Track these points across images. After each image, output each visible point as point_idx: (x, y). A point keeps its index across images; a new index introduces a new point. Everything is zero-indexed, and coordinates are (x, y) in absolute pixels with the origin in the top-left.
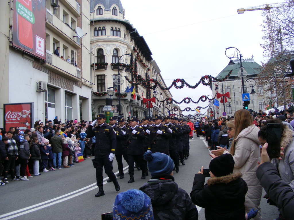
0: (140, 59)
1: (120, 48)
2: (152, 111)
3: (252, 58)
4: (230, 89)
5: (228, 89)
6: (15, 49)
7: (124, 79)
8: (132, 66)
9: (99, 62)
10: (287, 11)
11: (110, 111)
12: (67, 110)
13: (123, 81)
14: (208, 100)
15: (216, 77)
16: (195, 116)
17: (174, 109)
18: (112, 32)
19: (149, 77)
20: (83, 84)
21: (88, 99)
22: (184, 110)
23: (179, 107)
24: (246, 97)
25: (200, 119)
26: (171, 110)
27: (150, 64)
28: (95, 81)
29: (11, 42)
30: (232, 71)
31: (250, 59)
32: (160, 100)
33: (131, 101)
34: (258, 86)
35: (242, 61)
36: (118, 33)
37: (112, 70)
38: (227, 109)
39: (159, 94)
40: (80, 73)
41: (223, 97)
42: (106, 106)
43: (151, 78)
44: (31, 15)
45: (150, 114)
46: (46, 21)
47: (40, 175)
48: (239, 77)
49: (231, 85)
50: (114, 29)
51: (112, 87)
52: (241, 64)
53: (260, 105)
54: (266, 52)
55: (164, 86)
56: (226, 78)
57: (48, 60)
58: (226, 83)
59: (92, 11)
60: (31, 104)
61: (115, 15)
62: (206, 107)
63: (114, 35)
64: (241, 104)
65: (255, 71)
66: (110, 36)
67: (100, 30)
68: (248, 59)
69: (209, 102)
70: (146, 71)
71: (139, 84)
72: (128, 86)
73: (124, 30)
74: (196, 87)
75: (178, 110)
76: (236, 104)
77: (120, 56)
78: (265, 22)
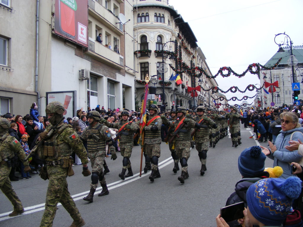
0: (185, 46)
1: (164, 34)
2: (197, 100)
4: (279, 77)
5: (276, 78)
6: (57, 37)
7: (169, 67)
8: (177, 53)
9: (142, 49)
11: (153, 100)
12: (110, 99)
13: (167, 69)
14: (255, 90)
15: (265, 65)
16: (241, 106)
17: (220, 98)
18: (156, 18)
19: (194, 65)
20: (126, 71)
21: (131, 87)
22: (230, 100)
23: (225, 96)
24: (296, 86)
25: (247, 109)
26: (217, 99)
27: (195, 51)
28: (138, 69)
29: (53, 30)
30: (281, 58)
31: (301, 46)
32: (206, 89)
33: (176, 89)
35: (293, 48)
36: (162, 19)
37: (156, 57)
38: (276, 99)
39: (205, 83)
40: (123, 60)
41: (272, 86)
42: (150, 95)
43: (196, 65)
44: (73, 2)
45: (195, 103)
46: (88, 7)
47: (82, 164)
48: (289, 65)
49: (280, 73)
50: (158, 15)
51: (156, 76)
52: (291, 52)
55: (209, 75)
56: (275, 66)
57: (91, 47)
58: (275, 72)
60: (73, 92)
62: (254, 97)
63: (157, 21)
64: (290, 94)
66: (154, 23)
67: (144, 16)
68: (299, 46)
69: (257, 91)
70: (191, 58)
71: (183, 72)
72: (172, 74)
73: (168, 16)
74: (243, 76)
75: (224, 99)
76: (285, 94)
77: (164, 44)
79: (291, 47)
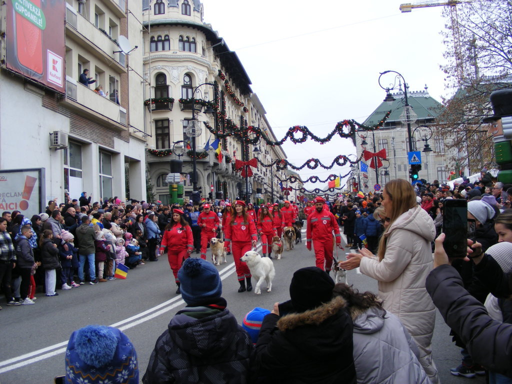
0: (231, 92)
1: (195, 71)
2: (252, 182)
3: (425, 90)
4: (387, 143)
5: (383, 144)
6: (11, 75)
7: (203, 127)
8: (217, 103)
9: (159, 97)
10: (486, 8)
11: (177, 183)
12: (103, 182)
13: (201, 129)
14: (348, 164)
15: (364, 123)
16: (326, 191)
17: (290, 179)
18: (181, 44)
19: (246, 123)
20: (130, 135)
21: (140, 161)
22: (307, 181)
23: (298, 175)
24: (414, 158)
25: (335, 196)
26: (285, 181)
27: (248, 100)
28: (152, 130)
29: (3, 62)
30: (390, 112)
31: (422, 92)
32: (266, 163)
33: (216, 165)
34: (435, 140)
35: (408, 95)
36: (193, 46)
37: (182, 110)
38: (382, 179)
39: (264, 153)
40: (125, 115)
41: (375, 158)
42: (171, 174)
43: (250, 124)
44: (39, 15)
45: (248, 187)
46: (65, 24)
47: (56, 295)
48: (403, 122)
49: (388, 136)
50: (185, 39)
51: (181, 141)
52: (406, 101)
53: (439, 171)
55: (272, 139)
56: (381, 124)
57: (70, 93)
58: (380, 134)
59: (146, 8)
60: (39, 170)
61: (186, 14)
62: (346, 175)
63: (184, 50)
64: (405, 170)
65: (431, 112)
66: (178, 51)
67: (161, 41)
68: (419, 91)
69: (351, 166)
70: (242, 112)
71: (228, 135)
72: (209, 139)
73: (202, 41)
74: (328, 141)
75: (297, 180)
76: (397, 170)
77: (195, 87)
78: (448, 26)
79: (405, 93)
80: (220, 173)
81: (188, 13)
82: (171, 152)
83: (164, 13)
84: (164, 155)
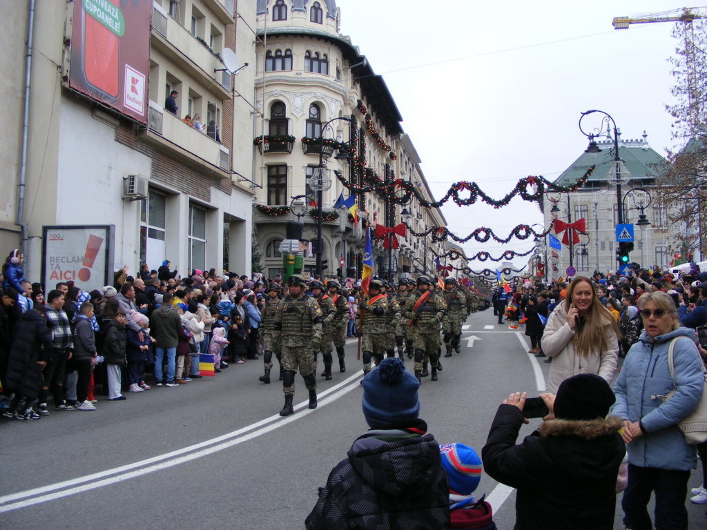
0: (373, 131)
1: (326, 101)
2: (397, 256)
3: (643, 138)
4: (587, 210)
5: (581, 211)
6: (75, 96)
7: (333, 177)
8: (353, 146)
9: (274, 133)
11: (295, 253)
12: (193, 246)
13: (331, 181)
14: (532, 237)
15: (555, 181)
16: (499, 273)
17: (450, 254)
18: (308, 63)
19: (393, 175)
20: (233, 184)
21: (245, 221)
22: (474, 258)
23: (461, 249)
24: (625, 232)
25: (512, 281)
26: (443, 256)
27: (396, 142)
28: (262, 178)
29: (65, 79)
30: (593, 167)
31: (639, 141)
32: (418, 231)
33: (348, 230)
34: (654, 208)
35: (620, 145)
36: (323, 65)
37: (305, 153)
38: (578, 260)
39: (416, 217)
40: (227, 157)
41: (570, 230)
42: (286, 241)
43: (398, 176)
44: (117, 16)
45: (392, 263)
46: (150, 30)
47: (123, 398)
48: (610, 183)
49: (589, 201)
50: (313, 55)
51: (303, 196)
52: (616, 153)
53: (659, 252)
54: (678, 124)
55: (427, 198)
56: (579, 184)
57: (153, 124)
58: (578, 197)
59: (261, 11)
60: (108, 228)
61: (316, 21)
62: (528, 253)
63: (311, 70)
64: (611, 249)
65: (649, 169)
66: (303, 73)
67: (280, 57)
68: (634, 140)
69: (536, 240)
70: (387, 159)
71: (368, 190)
72: (342, 194)
73: (337, 60)
74: (505, 204)
75: (460, 256)
76: (599, 249)
77: (325, 122)
78: (680, 51)
79: (616, 142)
80: (354, 242)
81: (319, 20)
82: (288, 210)
83: (286, 19)
84: (278, 213)
